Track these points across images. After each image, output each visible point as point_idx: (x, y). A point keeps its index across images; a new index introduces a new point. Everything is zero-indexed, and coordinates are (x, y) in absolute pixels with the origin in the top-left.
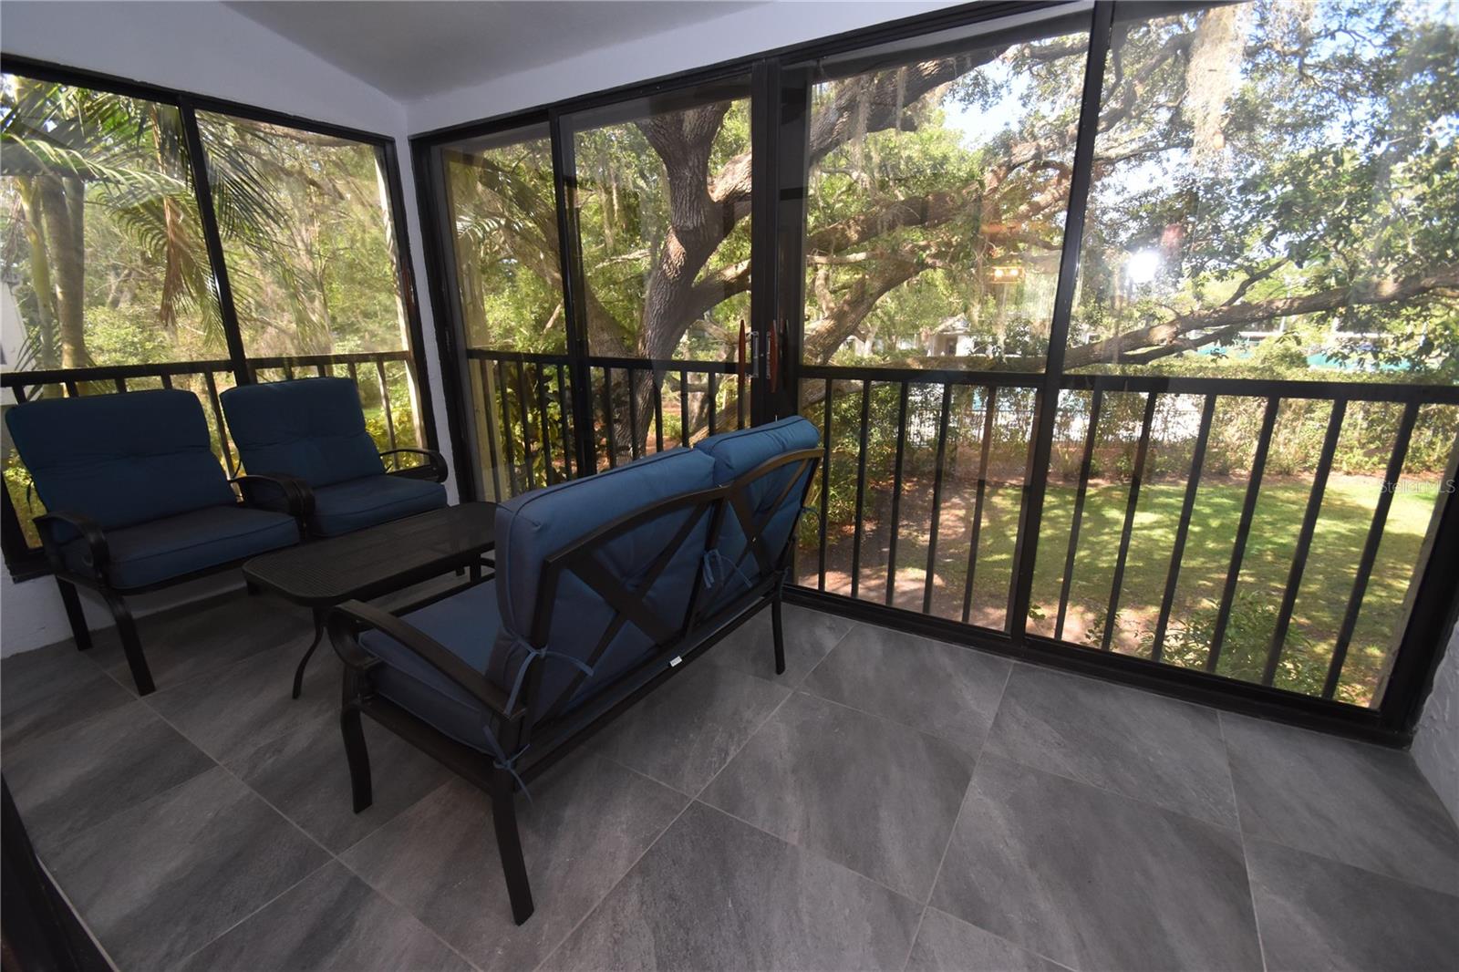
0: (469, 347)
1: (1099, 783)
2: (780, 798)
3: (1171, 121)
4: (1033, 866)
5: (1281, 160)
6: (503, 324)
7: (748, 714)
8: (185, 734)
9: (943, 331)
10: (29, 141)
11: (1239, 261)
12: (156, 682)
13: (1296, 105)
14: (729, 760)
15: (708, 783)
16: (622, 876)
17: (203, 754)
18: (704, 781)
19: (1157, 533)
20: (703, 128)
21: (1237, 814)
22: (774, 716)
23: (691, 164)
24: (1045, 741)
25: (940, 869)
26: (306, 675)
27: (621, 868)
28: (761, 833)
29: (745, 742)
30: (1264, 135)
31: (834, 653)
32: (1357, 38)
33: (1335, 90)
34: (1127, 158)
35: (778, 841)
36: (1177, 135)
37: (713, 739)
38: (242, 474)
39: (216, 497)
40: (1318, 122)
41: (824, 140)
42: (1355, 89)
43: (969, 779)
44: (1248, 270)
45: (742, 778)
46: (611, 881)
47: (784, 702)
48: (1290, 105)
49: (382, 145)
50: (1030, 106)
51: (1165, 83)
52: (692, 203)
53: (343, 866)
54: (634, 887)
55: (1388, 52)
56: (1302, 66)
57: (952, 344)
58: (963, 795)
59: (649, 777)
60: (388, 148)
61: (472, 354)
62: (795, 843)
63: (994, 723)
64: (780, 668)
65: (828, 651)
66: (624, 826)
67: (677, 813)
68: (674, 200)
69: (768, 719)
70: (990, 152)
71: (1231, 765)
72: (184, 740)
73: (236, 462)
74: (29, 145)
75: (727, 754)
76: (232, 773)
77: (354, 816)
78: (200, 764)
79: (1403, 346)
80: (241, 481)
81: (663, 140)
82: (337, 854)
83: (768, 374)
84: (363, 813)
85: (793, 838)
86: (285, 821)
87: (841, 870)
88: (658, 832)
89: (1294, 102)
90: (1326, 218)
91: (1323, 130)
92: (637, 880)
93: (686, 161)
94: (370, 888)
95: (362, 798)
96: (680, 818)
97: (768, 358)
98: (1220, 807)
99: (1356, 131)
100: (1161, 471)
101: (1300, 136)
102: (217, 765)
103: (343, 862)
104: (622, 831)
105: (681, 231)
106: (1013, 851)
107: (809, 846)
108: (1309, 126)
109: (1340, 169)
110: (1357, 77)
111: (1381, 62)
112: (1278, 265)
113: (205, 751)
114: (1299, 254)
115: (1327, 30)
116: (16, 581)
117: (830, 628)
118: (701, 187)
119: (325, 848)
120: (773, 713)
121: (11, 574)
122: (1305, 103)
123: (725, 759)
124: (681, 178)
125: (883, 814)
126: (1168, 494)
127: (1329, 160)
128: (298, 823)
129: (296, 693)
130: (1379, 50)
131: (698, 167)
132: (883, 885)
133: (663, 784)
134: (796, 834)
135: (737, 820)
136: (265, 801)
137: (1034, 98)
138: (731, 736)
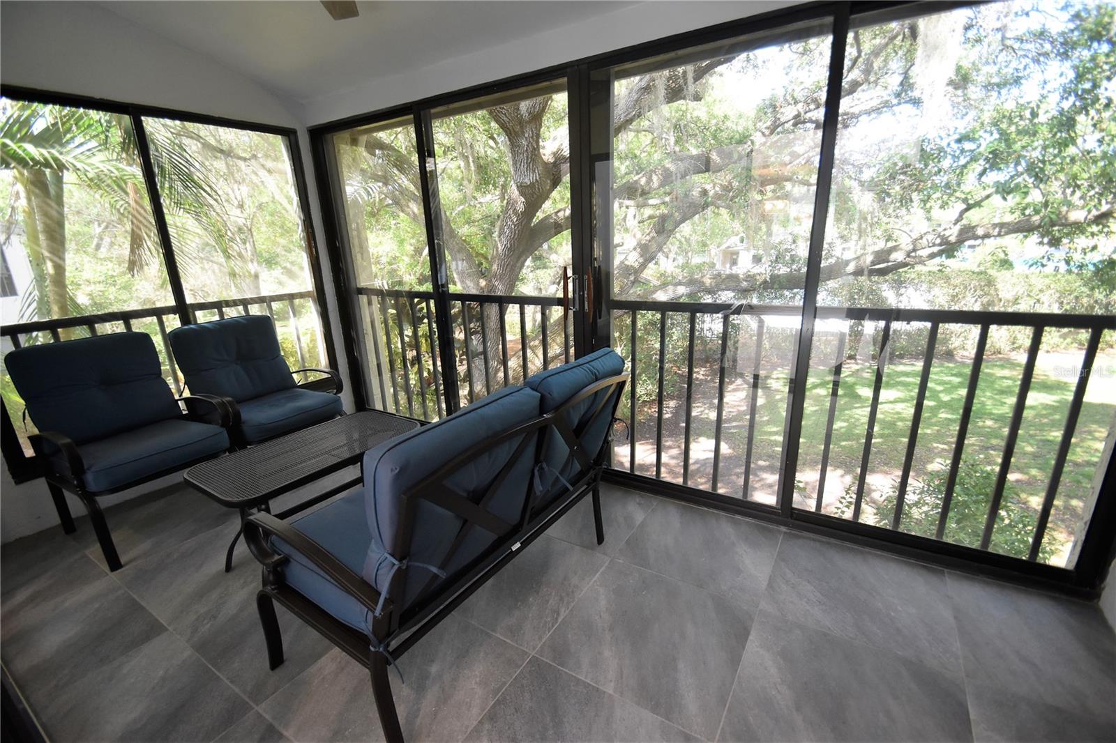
0: (358, 286)
1: (851, 635)
2: (599, 653)
3: (902, 84)
4: (798, 709)
5: (989, 111)
6: (390, 255)
7: (575, 580)
8: (143, 603)
9: (729, 247)
10: (19, 144)
11: (958, 194)
12: (123, 560)
13: (1000, 68)
14: (560, 620)
15: (543, 641)
16: (475, 723)
17: (157, 620)
18: (540, 638)
19: (899, 407)
20: (535, 108)
21: (961, 661)
22: (595, 581)
23: (526, 135)
24: (809, 600)
25: (725, 713)
26: (235, 552)
27: (474, 714)
28: (584, 682)
29: (572, 604)
30: (974, 92)
31: (643, 525)
32: (1047, 16)
33: (1030, 56)
34: (868, 113)
35: (598, 690)
36: (906, 95)
37: (548, 601)
38: (187, 394)
39: (167, 412)
40: (1017, 81)
41: (629, 114)
42: (1046, 55)
43: (748, 634)
44: (965, 200)
45: (570, 636)
46: (467, 727)
47: (603, 568)
48: (996, 68)
49: (288, 134)
50: (790, 75)
51: (897, 53)
52: (528, 164)
53: (261, 716)
54: (485, 732)
55: (1072, 26)
56: (1003, 38)
57: (735, 257)
58: (744, 648)
59: (498, 635)
60: (292, 138)
61: (361, 291)
62: (611, 692)
63: (768, 585)
64: (600, 539)
65: (638, 523)
66: (478, 679)
67: (519, 667)
68: (515, 163)
69: (591, 583)
70: (762, 111)
71: (956, 618)
72: (143, 608)
73: (182, 385)
74: (19, 147)
75: (558, 614)
76: (179, 637)
77: (271, 672)
78: (154, 629)
79: (1089, 255)
80: (186, 400)
81: (505, 119)
82: (257, 705)
83: (586, 307)
84: (278, 671)
85: (610, 689)
86: (219, 677)
87: (647, 715)
88: (505, 683)
89: (998, 66)
90: (1026, 161)
91: (1022, 87)
92: (487, 726)
93: (523, 133)
94: (282, 734)
95: (276, 658)
96: (522, 672)
97: (586, 296)
98: (948, 655)
99: (1048, 87)
100: (901, 354)
101: (1004, 91)
102: (167, 630)
103: (261, 711)
104: (476, 683)
105: (521, 186)
106: (783, 697)
107: (622, 694)
108: (1011, 84)
109: (1036, 121)
110: (1048, 47)
111: (1066, 33)
112: (988, 197)
113: (159, 619)
114: (1004, 190)
115: (1023, 11)
116: (17, 483)
117: (640, 504)
118: (534, 152)
119: (247, 700)
120: (595, 578)
121: (13, 478)
122: (1006, 67)
123: (557, 619)
124: (519, 146)
125: (681, 665)
126: (906, 374)
127: (1027, 114)
128: (228, 679)
129: (229, 568)
130: (1064, 25)
131: (532, 137)
132: (680, 727)
133: (508, 641)
134: (612, 684)
135: (566, 672)
136: (203, 660)
137: (794, 68)
138: (561, 599)
